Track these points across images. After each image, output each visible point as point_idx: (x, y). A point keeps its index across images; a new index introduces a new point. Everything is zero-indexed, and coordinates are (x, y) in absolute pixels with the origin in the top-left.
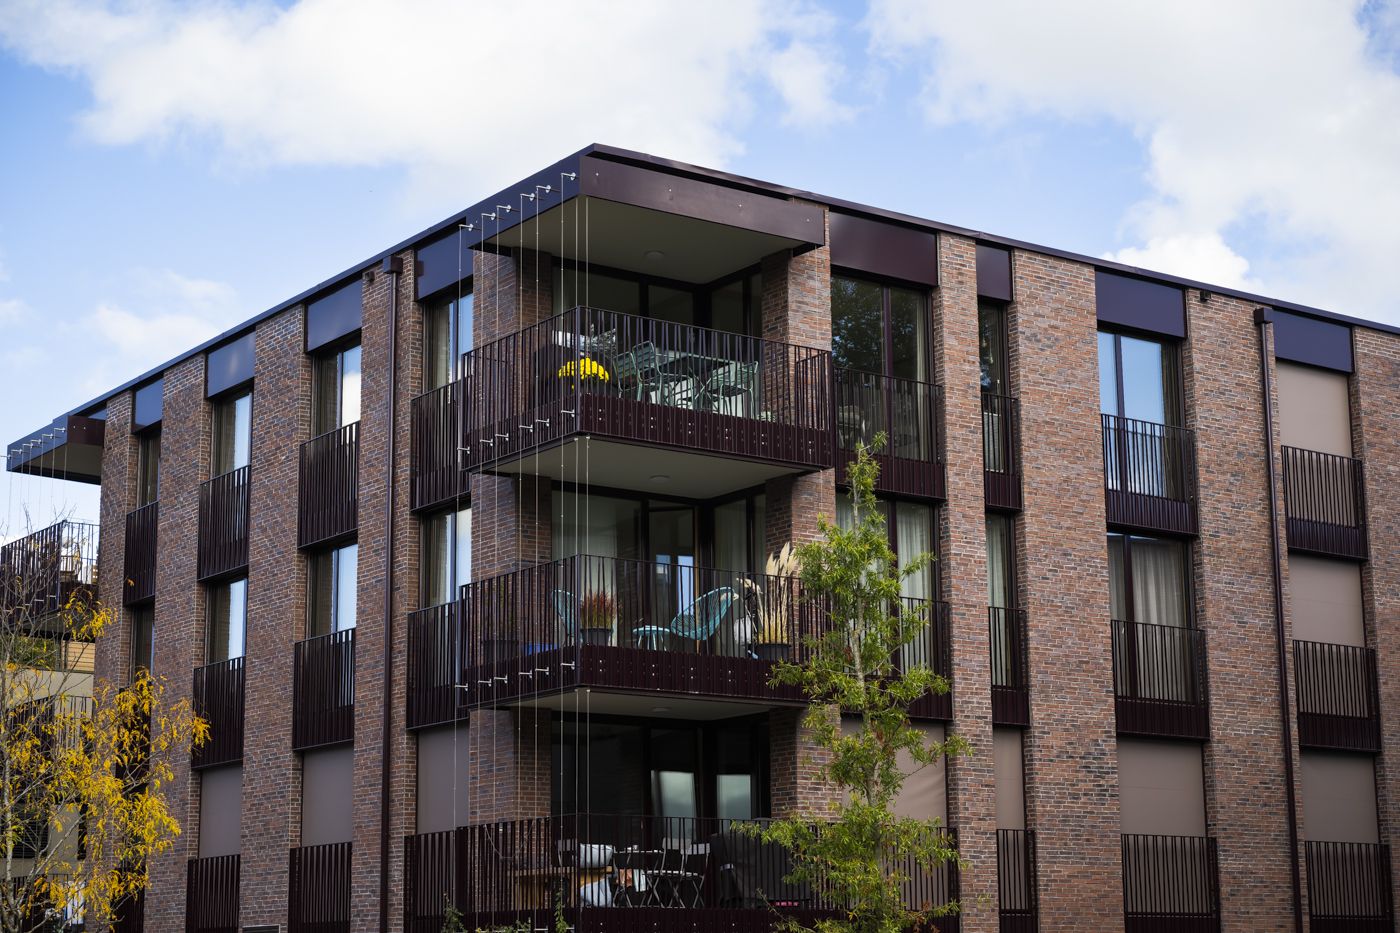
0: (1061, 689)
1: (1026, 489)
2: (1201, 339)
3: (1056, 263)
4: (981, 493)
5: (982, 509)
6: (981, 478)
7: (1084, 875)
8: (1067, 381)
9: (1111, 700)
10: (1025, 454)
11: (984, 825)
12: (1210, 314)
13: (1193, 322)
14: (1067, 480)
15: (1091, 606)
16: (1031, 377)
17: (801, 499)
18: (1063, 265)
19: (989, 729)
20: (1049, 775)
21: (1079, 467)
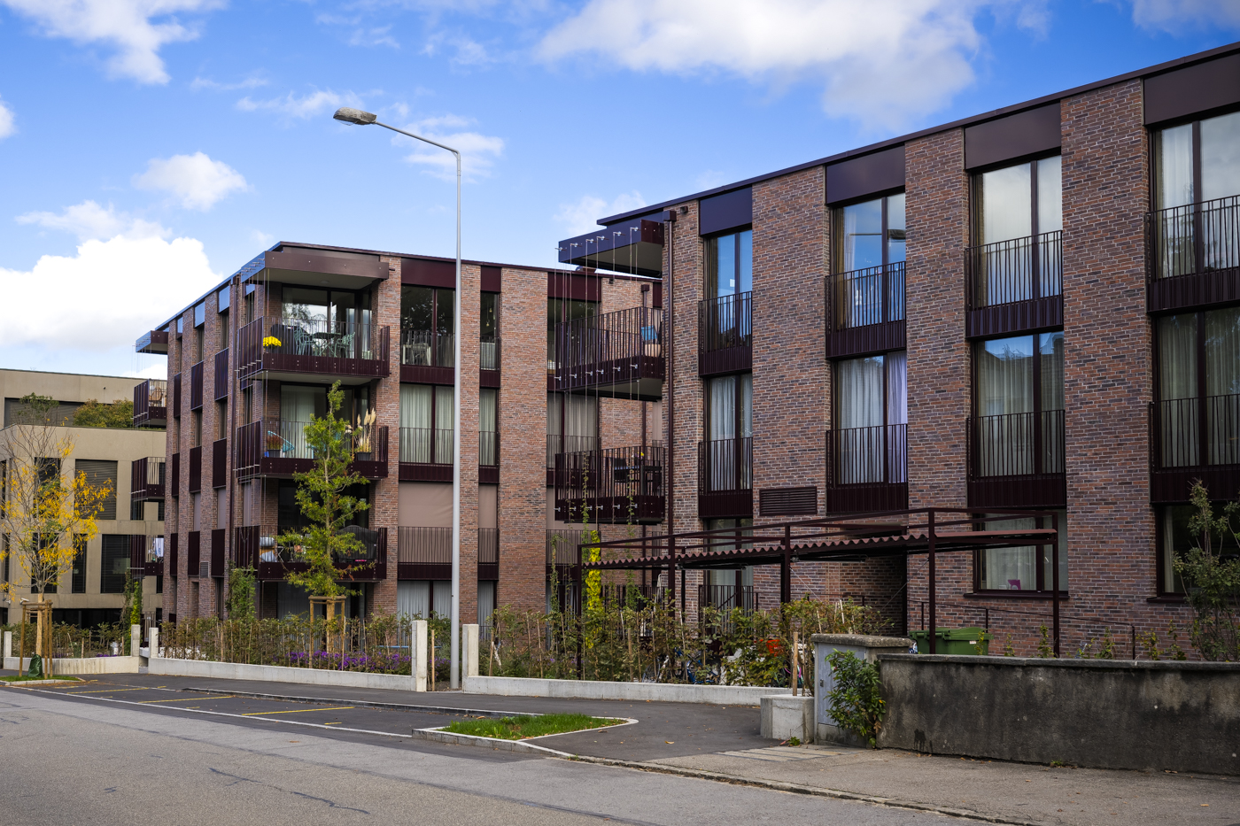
0: (516, 467)
1: (502, 378)
2: (608, 302)
3: (526, 272)
4: (478, 381)
5: (478, 388)
6: (478, 374)
7: (525, 547)
8: (528, 327)
9: (545, 471)
10: (503, 362)
11: (471, 527)
12: (614, 289)
13: (604, 293)
14: (526, 373)
15: (536, 429)
16: (508, 326)
17: (382, 389)
18: (530, 273)
19: (477, 485)
20: (508, 505)
21: (533, 366)
